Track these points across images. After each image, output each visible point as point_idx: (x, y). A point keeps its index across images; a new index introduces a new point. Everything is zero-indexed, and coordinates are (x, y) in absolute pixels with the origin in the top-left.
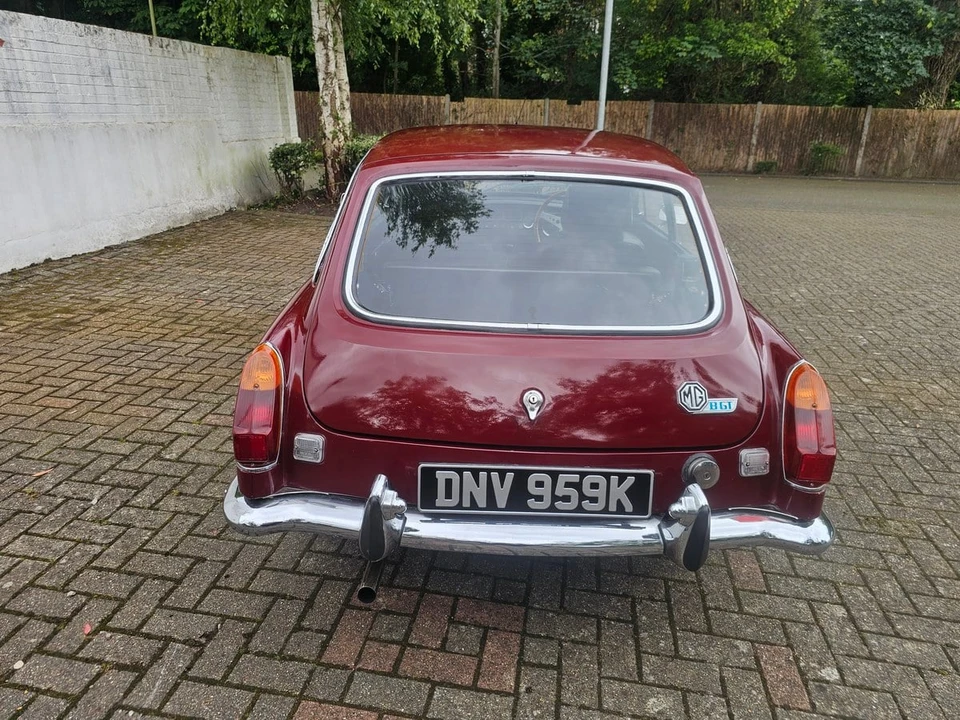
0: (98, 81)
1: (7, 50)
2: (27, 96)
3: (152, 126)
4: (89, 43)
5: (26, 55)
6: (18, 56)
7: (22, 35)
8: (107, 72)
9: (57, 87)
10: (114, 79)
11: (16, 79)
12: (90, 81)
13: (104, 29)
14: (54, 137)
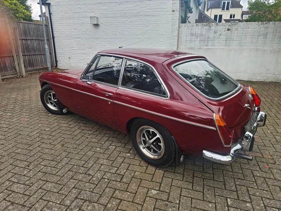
0: (260, 37)
1: (230, 31)
2: (232, 42)
3: (280, 50)
4: (262, 27)
5: (236, 32)
6: (233, 32)
7: (237, 27)
8: (266, 34)
9: (243, 39)
10: (268, 37)
11: (230, 38)
12: (257, 37)
13: (270, 22)
14: (235, 51)
